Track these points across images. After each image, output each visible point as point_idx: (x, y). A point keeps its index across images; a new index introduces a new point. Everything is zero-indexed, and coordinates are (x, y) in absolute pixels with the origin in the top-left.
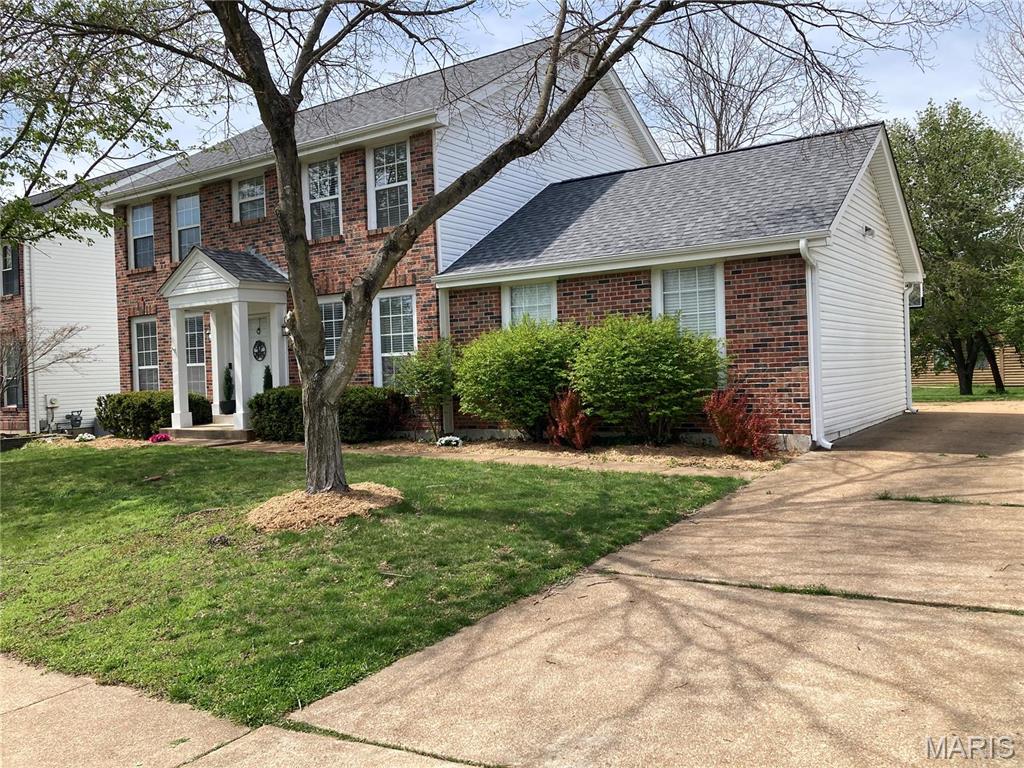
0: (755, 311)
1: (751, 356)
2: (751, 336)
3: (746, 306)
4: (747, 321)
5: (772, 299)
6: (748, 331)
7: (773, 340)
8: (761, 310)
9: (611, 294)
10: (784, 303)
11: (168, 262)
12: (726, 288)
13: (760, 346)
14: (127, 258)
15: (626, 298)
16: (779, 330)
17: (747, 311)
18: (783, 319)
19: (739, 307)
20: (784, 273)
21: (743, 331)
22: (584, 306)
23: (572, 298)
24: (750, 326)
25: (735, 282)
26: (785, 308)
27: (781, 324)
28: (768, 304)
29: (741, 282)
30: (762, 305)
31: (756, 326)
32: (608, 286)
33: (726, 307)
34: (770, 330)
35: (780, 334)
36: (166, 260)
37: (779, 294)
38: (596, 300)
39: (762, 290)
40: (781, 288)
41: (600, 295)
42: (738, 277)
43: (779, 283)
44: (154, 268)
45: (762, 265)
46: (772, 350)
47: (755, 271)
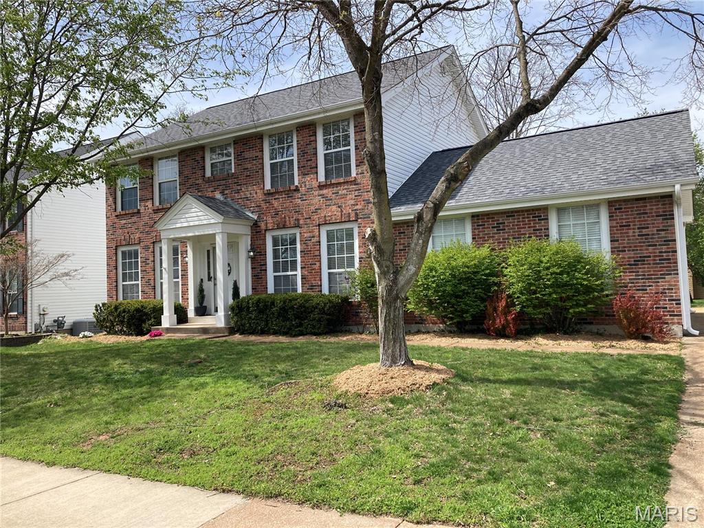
0: (634, 236)
1: (632, 268)
2: (632, 254)
3: (627, 233)
4: (628, 243)
5: (648, 228)
6: (629, 251)
7: (650, 257)
8: (639, 235)
9: (517, 225)
10: (657, 230)
11: (150, 206)
12: (610, 220)
13: (639, 261)
14: (115, 203)
15: (529, 227)
16: (654, 249)
17: (628, 236)
18: (658, 241)
19: (621, 233)
20: (657, 209)
21: (625, 251)
22: (494, 234)
23: (484, 228)
24: (630, 247)
25: (617, 216)
26: (659, 234)
27: (656, 245)
28: (644, 231)
29: (622, 216)
30: (640, 232)
31: (635, 246)
32: (514, 219)
33: (611, 234)
34: (647, 250)
35: (655, 253)
36: (149, 204)
37: (653, 224)
38: (505, 229)
39: (639, 221)
40: (655, 220)
41: (507, 226)
42: (619, 212)
43: (653, 216)
44: (139, 210)
45: (639, 203)
46: (649, 264)
47: (633, 208)
